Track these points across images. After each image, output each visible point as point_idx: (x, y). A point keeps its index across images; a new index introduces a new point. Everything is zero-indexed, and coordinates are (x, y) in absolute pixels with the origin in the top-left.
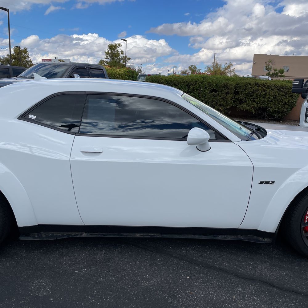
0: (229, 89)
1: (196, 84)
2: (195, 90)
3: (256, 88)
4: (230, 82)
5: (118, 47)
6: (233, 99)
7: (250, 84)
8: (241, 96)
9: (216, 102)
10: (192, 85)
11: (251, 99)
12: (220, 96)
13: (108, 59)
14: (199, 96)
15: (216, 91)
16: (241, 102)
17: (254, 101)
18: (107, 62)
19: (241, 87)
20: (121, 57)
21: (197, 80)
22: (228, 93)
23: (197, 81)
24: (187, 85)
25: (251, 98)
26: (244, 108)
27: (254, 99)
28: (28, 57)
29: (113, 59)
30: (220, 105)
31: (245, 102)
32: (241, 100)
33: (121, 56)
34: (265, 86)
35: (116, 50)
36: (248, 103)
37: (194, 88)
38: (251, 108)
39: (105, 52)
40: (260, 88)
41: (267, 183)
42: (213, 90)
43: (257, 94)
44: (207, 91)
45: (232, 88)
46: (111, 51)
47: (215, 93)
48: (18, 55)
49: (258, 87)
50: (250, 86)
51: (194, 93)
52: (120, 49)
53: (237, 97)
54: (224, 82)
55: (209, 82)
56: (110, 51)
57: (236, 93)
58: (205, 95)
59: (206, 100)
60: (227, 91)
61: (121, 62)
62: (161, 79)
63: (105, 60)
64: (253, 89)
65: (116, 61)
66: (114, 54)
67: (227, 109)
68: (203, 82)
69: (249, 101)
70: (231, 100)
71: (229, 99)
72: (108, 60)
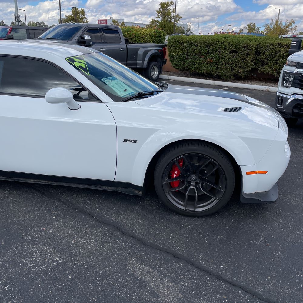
0: (249, 50)
1: (215, 45)
2: (215, 51)
3: (279, 49)
4: (252, 43)
5: (170, 6)
6: (255, 61)
7: (272, 45)
8: (263, 57)
9: (236, 64)
10: (212, 45)
11: (273, 61)
12: (240, 58)
13: (160, 18)
14: (218, 57)
15: (236, 52)
16: (263, 64)
17: (277, 63)
18: (158, 21)
19: (262, 47)
20: (172, 16)
21: (216, 40)
22: (248, 54)
23: (217, 42)
24: (207, 46)
25: (273, 59)
26: (265, 71)
27: (276, 60)
28: (85, 18)
29: (164, 18)
30: (240, 67)
31: (267, 64)
32: (263, 61)
33: (173, 15)
34: (288, 46)
35: (168, 9)
36: (270, 65)
37: (213, 48)
38: (273, 71)
39: (157, 11)
40: (282, 49)
42: (233, 51)
43: (280, 56)
44: (227, 52)
45: (252, 49)
46: (163, 10)
47: (235, 54)
48: (75, 15)
49: (280, 47)
50: (272, 47)
51: (213, 54)
52: (171, 8)
53: (258, 58)
54: (245, 42)
55: (229, 43)
56: (161, 10)
57: (258, 53)
58: (225, 56)
59: (225, 61)
60: (247, 52)
61: (173, 20)
62: (182, 39)
63: (156, 19)
64: (276, 50)
65: (167, 21)
66: (166, 12)
67: (247, 71)
68: (224, 42)
69: (271, 63)
70: (252, 61)
71: (249, 61)
72: (159, 20)
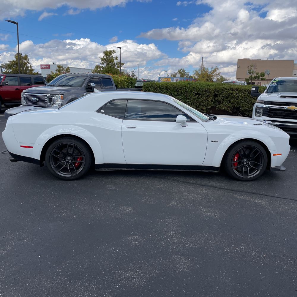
0: (210, 93)
1: (183, 89)
2: (183, 94)
3: (231, 92)
4: (211, 87)
5: (113, 54)
6: (213, 101)
7: (226, 89)
8: (219, 98)
9: (200, 103)
10: (180, 89)
11: (227, 101)
12: (203, 99)
13: (104, 64)
14: (186, 98)
15: (199, 94)
16: (219, 103)
17: (230, 102)
18: (102, 67)
19: (219, 91)
20: (115, 63)
21: (184, 86)
22: (208, 96)
23: (184, 87)
24: (176, 90)
25: (227, 100)
26: (222, 108)
27: (229, 100)
28: (29, 63)
29: (108, 64)
30: (203, 106)
31: (223, 103)
32: (220, 101)
33: (115, 61)
34: (238, 90)
35: (111, 56)
36: (225, 104)
37: (182, 92)
38: (228, 108)
39: (101, 58)
40: (234, 92)
41: (215, 142)
42: (197, 94)
43: (232, 97)
44: (193, 95)
45: (212, 92)
46: (106, 57)
47: (199, 96)
48: (19, 61)
49: (232, 91)
50: (226, 90)
51: (182, 96)
52: (114, 55)
53: (216, 99)
54: (206, 87)
55: (194, 88)
56: (105, 57)
57: (215, 96)
58: (191, 98)
59: (192, 101)
60: (208, 94)
61: (116, 67)
62: (156, 85)
63: (101, 65)
64: (229, 92)
65: (111, 67)
66: (109, 59)
67: (208, 109)
68: (189, 87)
69: (225, 102)
70: (212, 101)
71: (210, 101)
72: (104, 66)
